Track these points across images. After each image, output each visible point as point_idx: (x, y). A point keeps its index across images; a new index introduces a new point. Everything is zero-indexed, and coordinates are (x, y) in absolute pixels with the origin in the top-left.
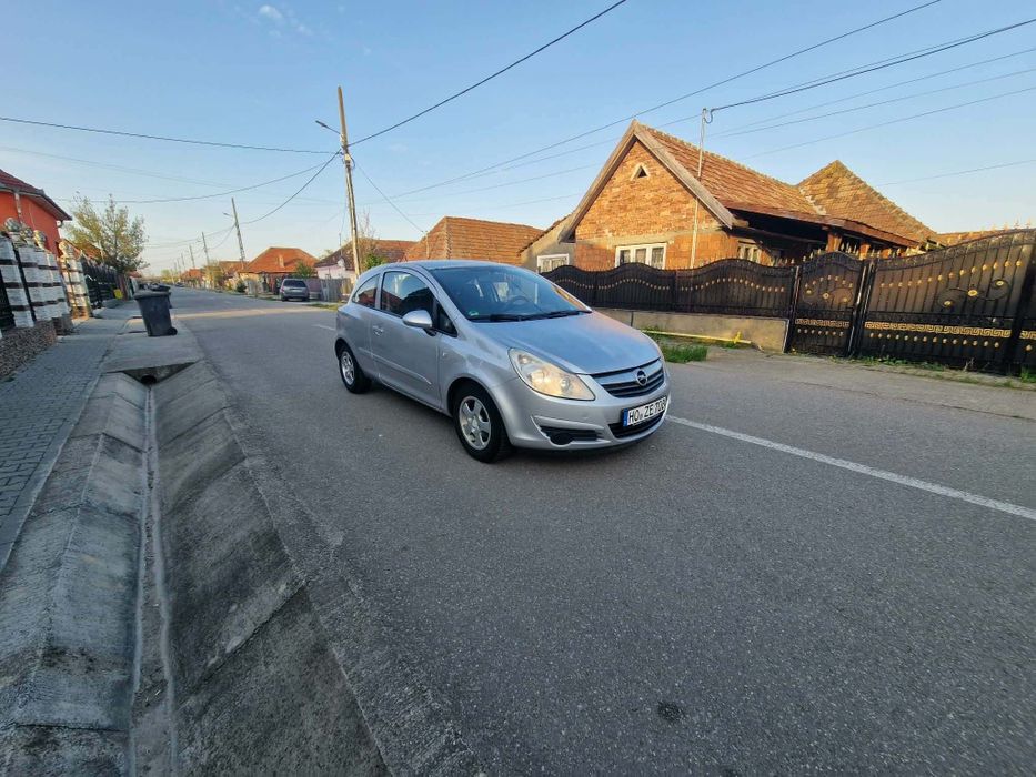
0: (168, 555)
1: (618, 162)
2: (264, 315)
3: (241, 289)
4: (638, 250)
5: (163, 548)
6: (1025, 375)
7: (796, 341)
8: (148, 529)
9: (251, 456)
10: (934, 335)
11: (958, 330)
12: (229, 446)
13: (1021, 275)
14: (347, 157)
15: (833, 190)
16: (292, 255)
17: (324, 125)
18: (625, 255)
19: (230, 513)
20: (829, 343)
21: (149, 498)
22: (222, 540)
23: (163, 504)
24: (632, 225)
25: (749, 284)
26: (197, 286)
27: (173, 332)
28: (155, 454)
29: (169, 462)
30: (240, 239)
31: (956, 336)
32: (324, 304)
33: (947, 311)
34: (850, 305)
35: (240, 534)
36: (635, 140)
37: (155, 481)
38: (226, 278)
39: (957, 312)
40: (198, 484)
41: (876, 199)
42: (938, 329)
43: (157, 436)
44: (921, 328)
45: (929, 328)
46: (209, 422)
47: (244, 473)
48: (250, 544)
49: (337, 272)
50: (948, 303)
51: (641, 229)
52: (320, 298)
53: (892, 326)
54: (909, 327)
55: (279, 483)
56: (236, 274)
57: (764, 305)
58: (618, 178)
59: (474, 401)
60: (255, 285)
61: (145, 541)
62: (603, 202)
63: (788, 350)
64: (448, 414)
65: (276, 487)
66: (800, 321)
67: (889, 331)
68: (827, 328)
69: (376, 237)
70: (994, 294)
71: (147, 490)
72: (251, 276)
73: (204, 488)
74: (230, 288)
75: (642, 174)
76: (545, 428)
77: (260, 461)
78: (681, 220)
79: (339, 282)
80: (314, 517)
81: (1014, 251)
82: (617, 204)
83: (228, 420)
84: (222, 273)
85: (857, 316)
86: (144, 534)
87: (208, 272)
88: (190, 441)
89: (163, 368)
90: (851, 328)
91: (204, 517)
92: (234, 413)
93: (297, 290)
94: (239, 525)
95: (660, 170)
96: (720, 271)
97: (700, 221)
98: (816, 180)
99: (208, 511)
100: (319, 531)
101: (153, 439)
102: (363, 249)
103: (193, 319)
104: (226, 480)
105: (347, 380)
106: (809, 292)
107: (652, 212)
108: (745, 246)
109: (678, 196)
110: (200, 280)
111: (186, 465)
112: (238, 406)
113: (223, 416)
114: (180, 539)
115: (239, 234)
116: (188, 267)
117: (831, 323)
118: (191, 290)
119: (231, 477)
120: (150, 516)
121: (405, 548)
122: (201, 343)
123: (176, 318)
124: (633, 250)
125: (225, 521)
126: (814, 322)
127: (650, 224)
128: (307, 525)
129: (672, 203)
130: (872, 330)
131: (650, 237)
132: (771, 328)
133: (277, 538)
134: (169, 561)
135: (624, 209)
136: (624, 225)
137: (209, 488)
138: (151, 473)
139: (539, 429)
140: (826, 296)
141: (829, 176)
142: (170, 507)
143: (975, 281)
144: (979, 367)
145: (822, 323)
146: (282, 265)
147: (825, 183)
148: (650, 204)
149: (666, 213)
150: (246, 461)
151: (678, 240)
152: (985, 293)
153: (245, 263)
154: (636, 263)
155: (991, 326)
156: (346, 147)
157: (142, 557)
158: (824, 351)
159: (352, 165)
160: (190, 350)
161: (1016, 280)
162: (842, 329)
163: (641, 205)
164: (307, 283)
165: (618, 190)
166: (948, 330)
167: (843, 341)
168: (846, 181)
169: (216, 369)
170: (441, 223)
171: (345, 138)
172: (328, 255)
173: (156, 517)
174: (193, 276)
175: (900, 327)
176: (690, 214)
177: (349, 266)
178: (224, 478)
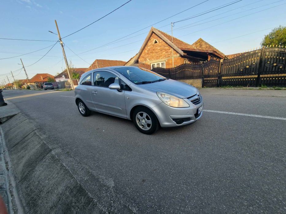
0: (24, 205)
1: (149, 39)
2: (40, 95)
3: (29, 88)
4: (157, 64)
5: (21, 201)
6: (262, 86)
7: (205, 84)
8: (11, 192)
9: (54, 149)
10: (239, 79)
11: (245, 77)
12: (42, 145)
13: (259, 61)
14: (61, 42)
15: (201, 45)
16: (45, 76)
17: (52, 32)
18: (154, 66)
19: (51, 178)
20: (213, 84)
21: (8, 175)
22: (52, 193)
23: (16, 177)
24: (155, 57)
25: (190, 70)
26: (12, 89)
27: (6, 104)
28: (7, 154)
29: (14, 156)
30: (26, 72)
31: (244, 78)
32: (60, 89)
33: (242, 72)
34: (218, 73)
35: (61, 189)
36: (153, 32)
37: (10, 166)
38: (22, 85)
39: (244, 72)
40: (31, 165)
41: (211, 47)
42: (240, 77)
43: (7, 145)
44: (236, 77)
45: (237, 77)
46: (29, 136)
47: (53, 157)
48: (68, 193)
49: (63, 79)
50: (242, 70)
51: (158, 58)
52: (58, 88)
53: (228, 77)
54: (233, 77)
55: (71, 159)
56: (25, 83)
57: (195, 76)
58: (149, 44)
59: (143, 114)
60: (33, 86)
61: (10, 199)
62: (146, 51)
63: (203, 87)
64: (130, 120)
65: (71, 161)
66: (205, 79)
67: (228, 79)
68: (212, 80)
69: (74, 67)
70: (253, 67)
71: (6, 172)
72: (32, 83)
73: (35, 167)
74: (24, 88)
75: (156, 42)
76: (174, 119)
77: (59, 150)
78: (169, 54)
79: (64, 82)
80: (94, 173)
81: (256, 55)
82: (150, 51)
83: (38, 135)
84: (20, 84)
85: (220, 76)
86: (9, 195)
87: (15, 84)
88: (22, 146)
89: (4, 118)
90: (218, 79)
91: (39, 182)
92: (40, 131)
93: (49, 86)
95: (161, 41)
96: (182, 67)
97: (174, 54)
98: (196, 43)
99: (40, 178)
100: (100, 180)
101: (5, 147)
102: (71, 71)
103: (12, 99)
104: (45, 162)
105: (82, 112)
106: (207, 71)
107: (160, 53)
108: (185, 61)
109: (167, 48)
110: (12, 87)
111: (23, 157)
112: (41, 128)
113: (35, 133)
114: (28, 195)
115: (25, 70)
116: (7, 83)
117: (213, 79)
118: (9, 90)
119: (47, 160)
120: (10, 185)
121: (144, 181)
122: (18, 107)
123: (6, 100)
124: (156, 64)
125: (51, 182)
126: (209, 79)
127: (160, 56)
128: (93, 178)
129: (165, 50)
130: (224, 79)
131: (161, 60)
132: (198, 81)
133: (82, 188)
134: (26, 208)
135: (152, 52)
136: (153, 57)
137: (37, 166)
138: (6, 163)
139: (172, 120)
140: (211, 71)
141: (199, 42)
142: (20, 178)
143: (247, 64)
144: (251, 85)
145: (211, 79)
146: (42, 79)
147: (198, 44)
148: (159, 51)
149: (164, 53)
150: (52, 152)
151: (168, 60)
152: (250, 66)
153: (29, 80)
154: (157, 68)
155: (253, 75)
156: (60, 39)
157: (11, 208)
158: (212, 86)
159: (63, 45)
160: (14, 110)
161: (258, 63)
162: (216, 80)
163: (157, 51)
164: (52, 83)
165: (149, 47)
166: (242, 77)
167: (217, 83)
168: (204, 43)
169: (27, 115)
170: (95, 61)
171: (60, 36)
172: (58, 74)
173: (14, 184)
174: (10, 86)
175: (231, 77)
176: (171, 52)
177: (67, 77)
178: (44, 161)
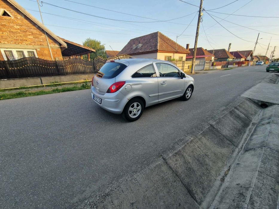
22: (234, 122)
48: (232, 116)
57: (88, 71)
73: (223, 136)
75: (6, 14)
91: (231, 130)
94: (230, 120)
106: (97, 67)
114: (238, 135)
124: (14, 51)
125: (230, 123)
137: (223, 133)
142: (232, 147)
150: (213, 124)
151: (42, 49)
178: (219, 129)
